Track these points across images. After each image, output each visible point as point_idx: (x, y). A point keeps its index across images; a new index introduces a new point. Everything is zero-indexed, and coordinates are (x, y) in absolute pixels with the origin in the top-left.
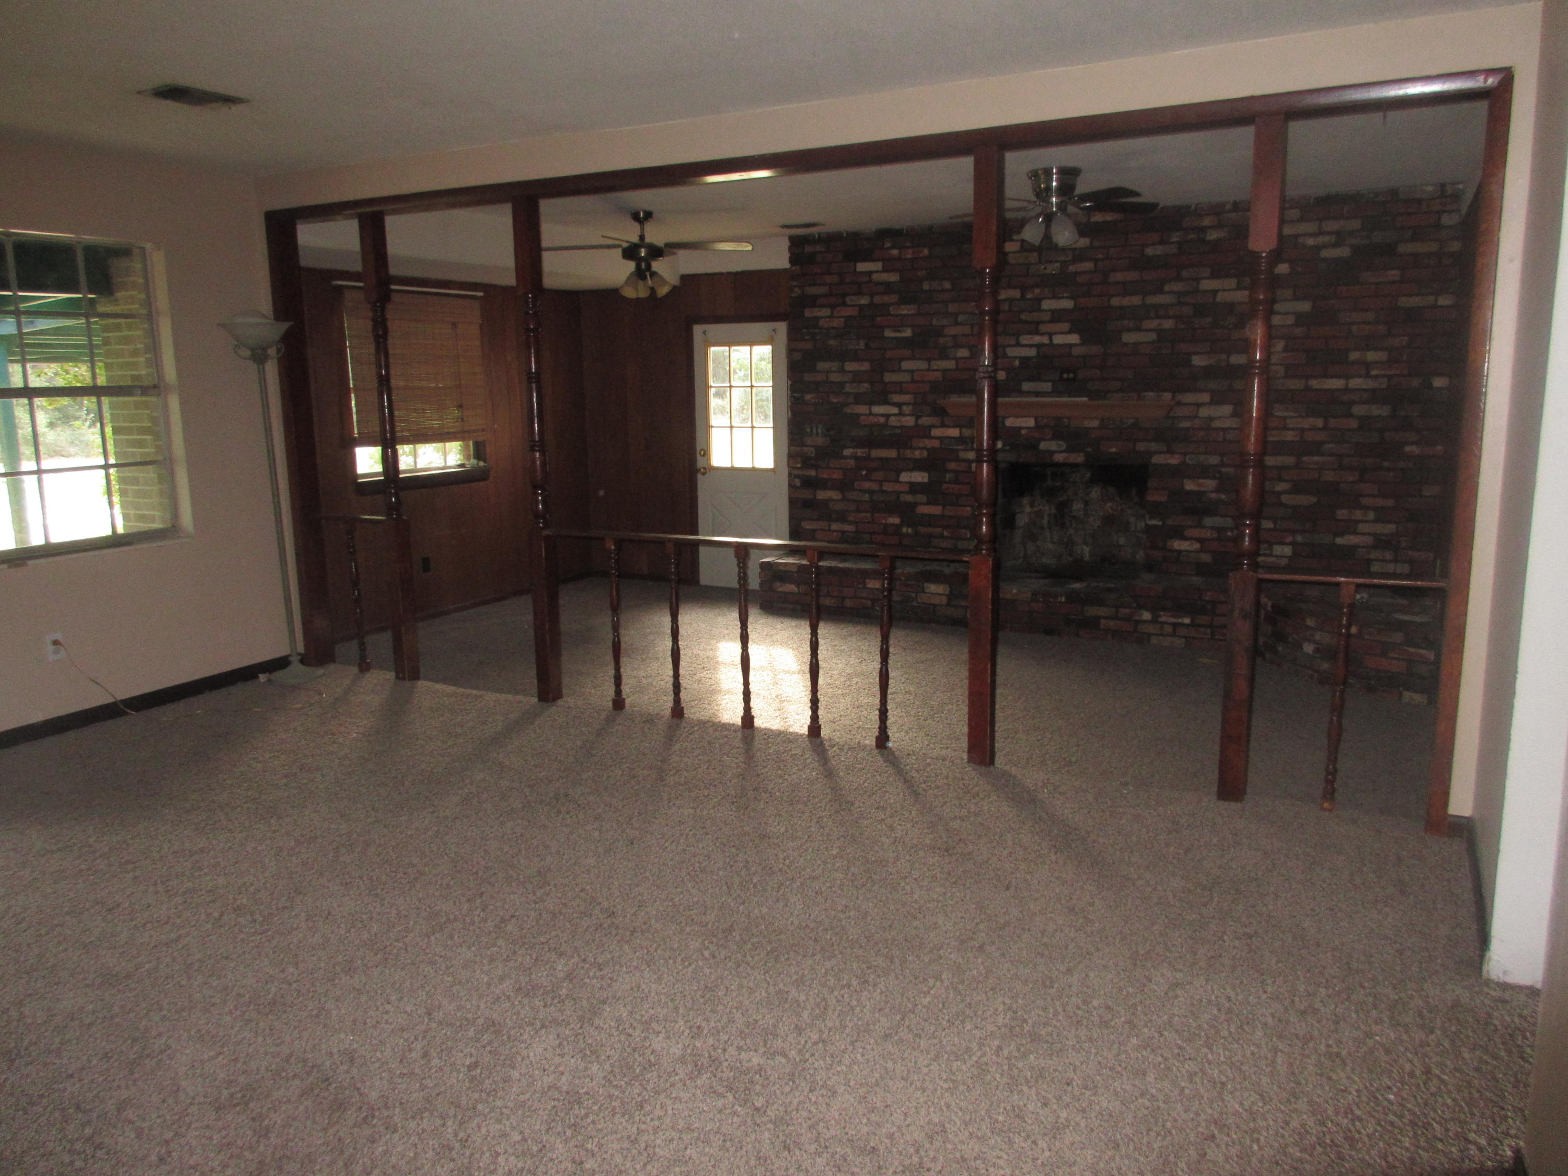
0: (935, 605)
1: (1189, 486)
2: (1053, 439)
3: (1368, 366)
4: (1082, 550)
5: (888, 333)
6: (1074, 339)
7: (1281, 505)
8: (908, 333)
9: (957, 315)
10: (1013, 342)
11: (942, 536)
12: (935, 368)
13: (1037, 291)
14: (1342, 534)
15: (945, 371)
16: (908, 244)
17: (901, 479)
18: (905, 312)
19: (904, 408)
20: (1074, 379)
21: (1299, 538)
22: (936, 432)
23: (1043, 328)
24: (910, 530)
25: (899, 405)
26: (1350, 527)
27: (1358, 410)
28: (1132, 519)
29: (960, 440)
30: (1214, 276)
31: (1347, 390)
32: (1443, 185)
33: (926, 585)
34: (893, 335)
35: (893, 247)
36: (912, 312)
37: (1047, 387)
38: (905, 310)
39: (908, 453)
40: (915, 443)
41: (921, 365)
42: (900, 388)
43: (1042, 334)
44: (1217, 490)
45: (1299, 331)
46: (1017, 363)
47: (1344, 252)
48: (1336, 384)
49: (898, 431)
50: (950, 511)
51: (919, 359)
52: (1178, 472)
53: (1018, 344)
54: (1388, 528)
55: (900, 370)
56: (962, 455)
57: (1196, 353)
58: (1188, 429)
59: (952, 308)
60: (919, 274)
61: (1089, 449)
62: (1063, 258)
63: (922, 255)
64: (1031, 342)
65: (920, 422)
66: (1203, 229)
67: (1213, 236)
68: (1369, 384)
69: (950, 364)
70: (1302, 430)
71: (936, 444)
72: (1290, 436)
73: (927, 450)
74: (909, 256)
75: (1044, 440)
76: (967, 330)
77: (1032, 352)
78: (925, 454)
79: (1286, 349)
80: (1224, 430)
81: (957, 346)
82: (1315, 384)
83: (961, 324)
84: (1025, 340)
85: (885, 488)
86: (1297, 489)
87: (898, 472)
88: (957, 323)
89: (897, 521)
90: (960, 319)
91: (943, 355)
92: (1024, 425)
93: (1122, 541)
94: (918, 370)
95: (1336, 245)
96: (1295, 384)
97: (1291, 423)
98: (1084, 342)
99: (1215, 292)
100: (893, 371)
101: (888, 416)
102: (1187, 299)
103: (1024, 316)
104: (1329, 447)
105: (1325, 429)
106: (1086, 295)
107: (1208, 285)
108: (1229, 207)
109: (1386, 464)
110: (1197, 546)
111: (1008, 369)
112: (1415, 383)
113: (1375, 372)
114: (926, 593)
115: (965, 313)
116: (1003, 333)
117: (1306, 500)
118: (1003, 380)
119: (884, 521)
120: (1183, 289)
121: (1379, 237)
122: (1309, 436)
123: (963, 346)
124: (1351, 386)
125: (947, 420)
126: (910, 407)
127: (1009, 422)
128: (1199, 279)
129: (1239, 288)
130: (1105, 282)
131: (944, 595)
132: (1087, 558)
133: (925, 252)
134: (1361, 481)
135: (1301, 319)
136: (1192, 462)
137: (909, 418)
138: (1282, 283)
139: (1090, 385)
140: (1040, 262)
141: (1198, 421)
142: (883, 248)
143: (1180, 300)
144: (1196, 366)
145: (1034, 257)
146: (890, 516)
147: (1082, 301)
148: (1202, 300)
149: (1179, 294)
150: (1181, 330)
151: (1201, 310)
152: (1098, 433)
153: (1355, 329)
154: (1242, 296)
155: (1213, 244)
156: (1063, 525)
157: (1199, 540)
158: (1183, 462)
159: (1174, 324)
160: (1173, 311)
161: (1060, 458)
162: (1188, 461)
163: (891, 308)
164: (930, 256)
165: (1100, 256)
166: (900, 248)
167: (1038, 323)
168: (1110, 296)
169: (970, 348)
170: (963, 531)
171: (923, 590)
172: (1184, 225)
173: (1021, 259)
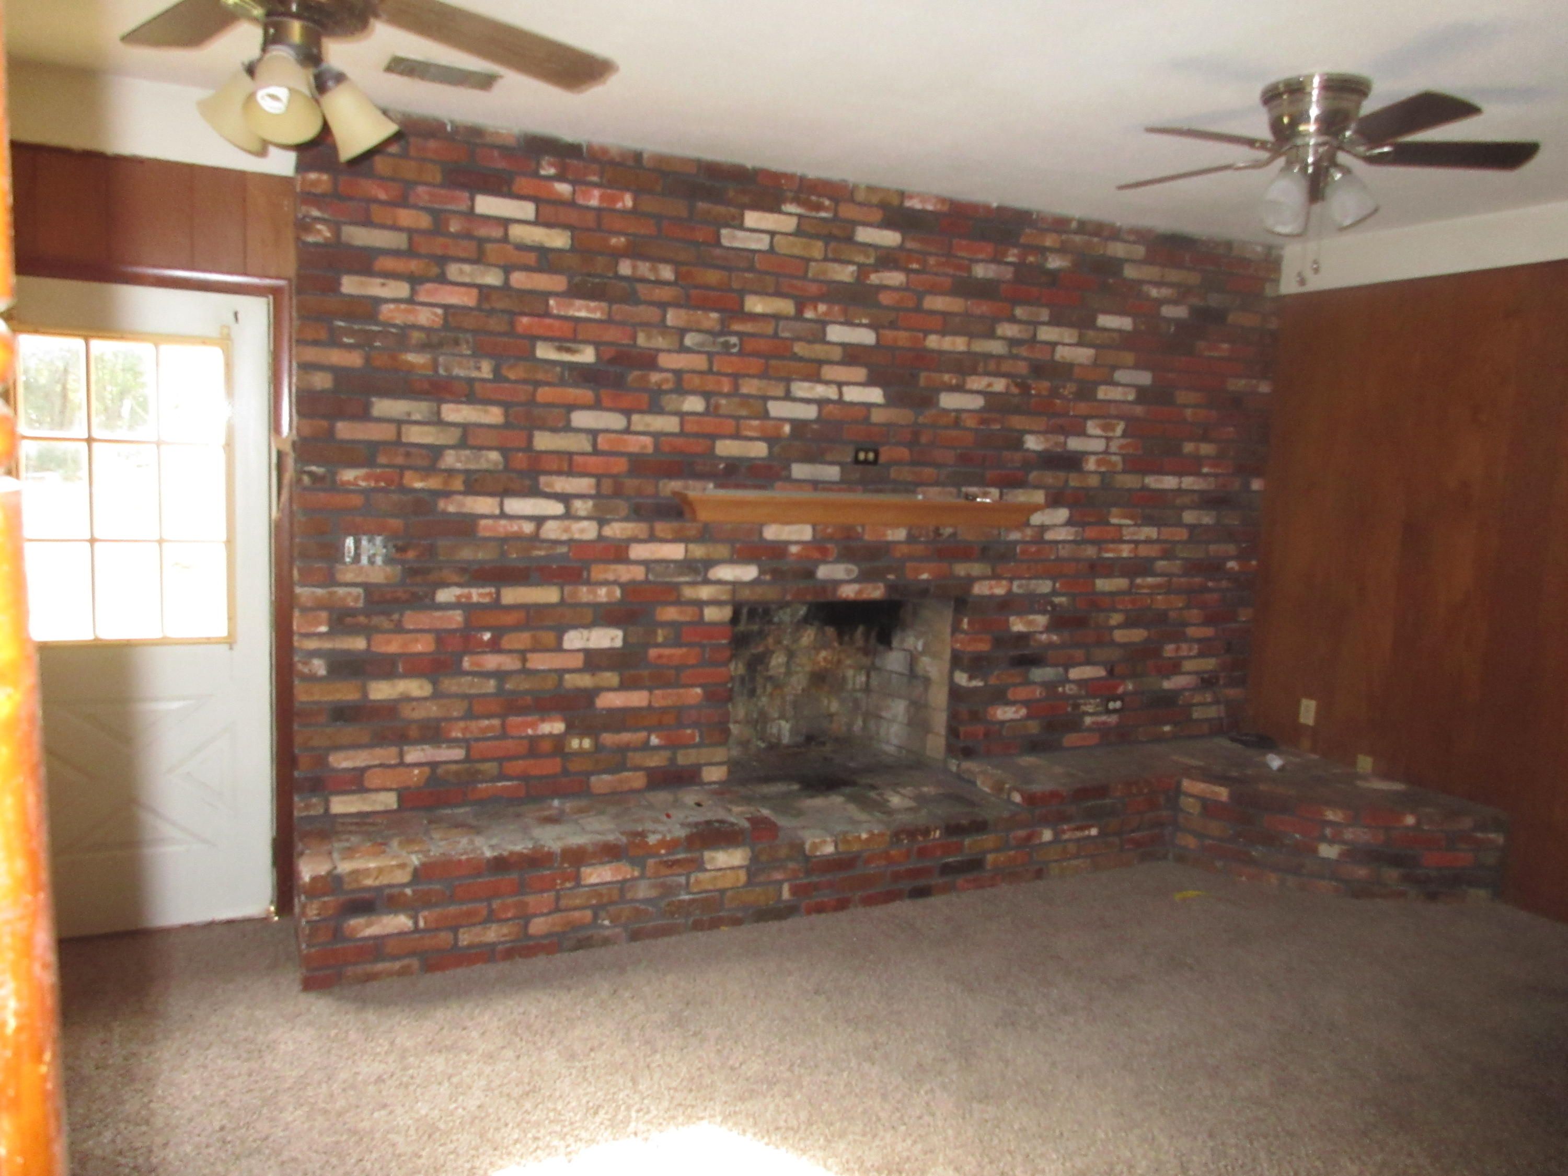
0: (723, 891)
1: (1018, 626)
2: (838, 560)
3: (1199, 460)
4: (780, 730)
5: (545, 352)
6: (875, 395)
7: (1113, 643)
8: (587, 355)
9: (682, 332)
10: (780, 392)
11: (645, 746)
12: (640, 428)
13: (822, 308)
14: (1168, 677)
15: (657, 436)
16: (595, 179)
17: (567, 645)
18: (583, 314)
19: (577, 504)
20: (875, 462)
21: (1130, 686)
23: (829, 372)
24: (587, 743)
25: (565, 498)
26: (1174, 668)
27: (1189, 517)
28: (850, 673)
29: (686, 565)
30: (1055, 321)
31: (1179, 491)
33: (707, 855)
34: (553, 355)
35: (560, 178)
36: (598, 315)
37: (832, 472)
38: (582, 310)
39: (584, 594)
40: (598, 572)
41: (615, 421)
42: (568, 465)
43: (827, 383)
44: (1049, 629)
45: (1139, 410)
46: (787, 428)
47: (1179, 312)
48: (1169, 482)
49: (564, 549)
50: (662, 698)
51: (606, 409)
52: (1007, 605)
53: (788, 397)
54: (1210, 664)
55: (567, 428)
56: (689, 593)
57: (1031, 432)
58: (1016, 543)
59: (673, 317)
60: (614, 241)
61: (891, 577)
62: (860, 259)
63: (619, 205)
64: (810, 395)
65: (608, 531)
66: (1043, 251)
67: (1055, 263)
68: (1200, 484)
69: (672, 424)
70: (1136, 543)
71: (638, 573)
72: (1126, 551)
73: (622, 586)
74: (594, 202)
75: (825, 562)
76: (700, 362)
77: (809, 412)
78: (618, 593)
79: (1125, 435)
80: (1056, 542)
81: (681, 389)
82: (1152, 482)
83: (688, 350)
84: (801, 389)
85: (530, 665)
86: (1129, 623)
87: (561, 631)
88: (683, 349)
89: (558, 727)
90: (690, 340)
91: (655, 408)
92: (794, 537)
93: (834, 706)
94: (607, 431)
95: (1175, 302)
96: (1130, 481)
97: (1127, 534)
98: (892, 401)
99: (1053, 345)
100: (554, 430)
101: (540, 520)
102: (1023, 351)
103: (799, 348)
104: (1161, 564)
105: (1157, 541)
106: (893, 325)
107: (1047, 334)
108: (1074, 225)
109: (1210, 584)
110: (1023, 712)
111: (772, 440)
112: (1237, 484)
113: (1205, 470)
114: (706, 870)
115: (699, 331)
116: (764, 375)
117: (1137, 635)
118: (762, 459)
119: (530, 732)
120: (1019, 336)
121: (1214, 300)
122: (1143, 551)
123: (693, 392)
124: (1184, 486)
125: (661, 527)
126: (590, 503)
127: (772, 533)
128: (1036, 324)
129: (1080, 344)
130: (918, 309)
131: (740, 867)
132: (786, 740)
133: (628, 201)
134: (1188, 607)
135: (1143, 394)
136: (1021, 591)
137: (585, 524)
138: (1126, 341)
139: (893, 473)
140: (826, 259)
141: (1029, 532)
142: (536, 174)
143: (1015, 351)
144: (1028, 450)
145: (817, 249)
146: (543, 720)
147: (889, 334)
148: (1039, 355)
149: (1013, 342)
150: (1014, 396)
151: (1040, 369)
152: (905, 549)
153: (1189, 412)
154: (1084, 355)
155: (1053, 275)
156: (752, 693)
157: (1026, 703)
158: (1010, 591)
159: (1008, 387)
160: (1006, 367)
161: (849, 592)
162: (1015, 589)
163: (552, 302)
164: (634, 211)
165: (915, 266)
166: (573, 183)
167: (821, 362)
168: (927, 333)
169: (707, 395)
170: (689, 731)
171: (700, 866)
172: (1022, 240)
173: (796, 247)
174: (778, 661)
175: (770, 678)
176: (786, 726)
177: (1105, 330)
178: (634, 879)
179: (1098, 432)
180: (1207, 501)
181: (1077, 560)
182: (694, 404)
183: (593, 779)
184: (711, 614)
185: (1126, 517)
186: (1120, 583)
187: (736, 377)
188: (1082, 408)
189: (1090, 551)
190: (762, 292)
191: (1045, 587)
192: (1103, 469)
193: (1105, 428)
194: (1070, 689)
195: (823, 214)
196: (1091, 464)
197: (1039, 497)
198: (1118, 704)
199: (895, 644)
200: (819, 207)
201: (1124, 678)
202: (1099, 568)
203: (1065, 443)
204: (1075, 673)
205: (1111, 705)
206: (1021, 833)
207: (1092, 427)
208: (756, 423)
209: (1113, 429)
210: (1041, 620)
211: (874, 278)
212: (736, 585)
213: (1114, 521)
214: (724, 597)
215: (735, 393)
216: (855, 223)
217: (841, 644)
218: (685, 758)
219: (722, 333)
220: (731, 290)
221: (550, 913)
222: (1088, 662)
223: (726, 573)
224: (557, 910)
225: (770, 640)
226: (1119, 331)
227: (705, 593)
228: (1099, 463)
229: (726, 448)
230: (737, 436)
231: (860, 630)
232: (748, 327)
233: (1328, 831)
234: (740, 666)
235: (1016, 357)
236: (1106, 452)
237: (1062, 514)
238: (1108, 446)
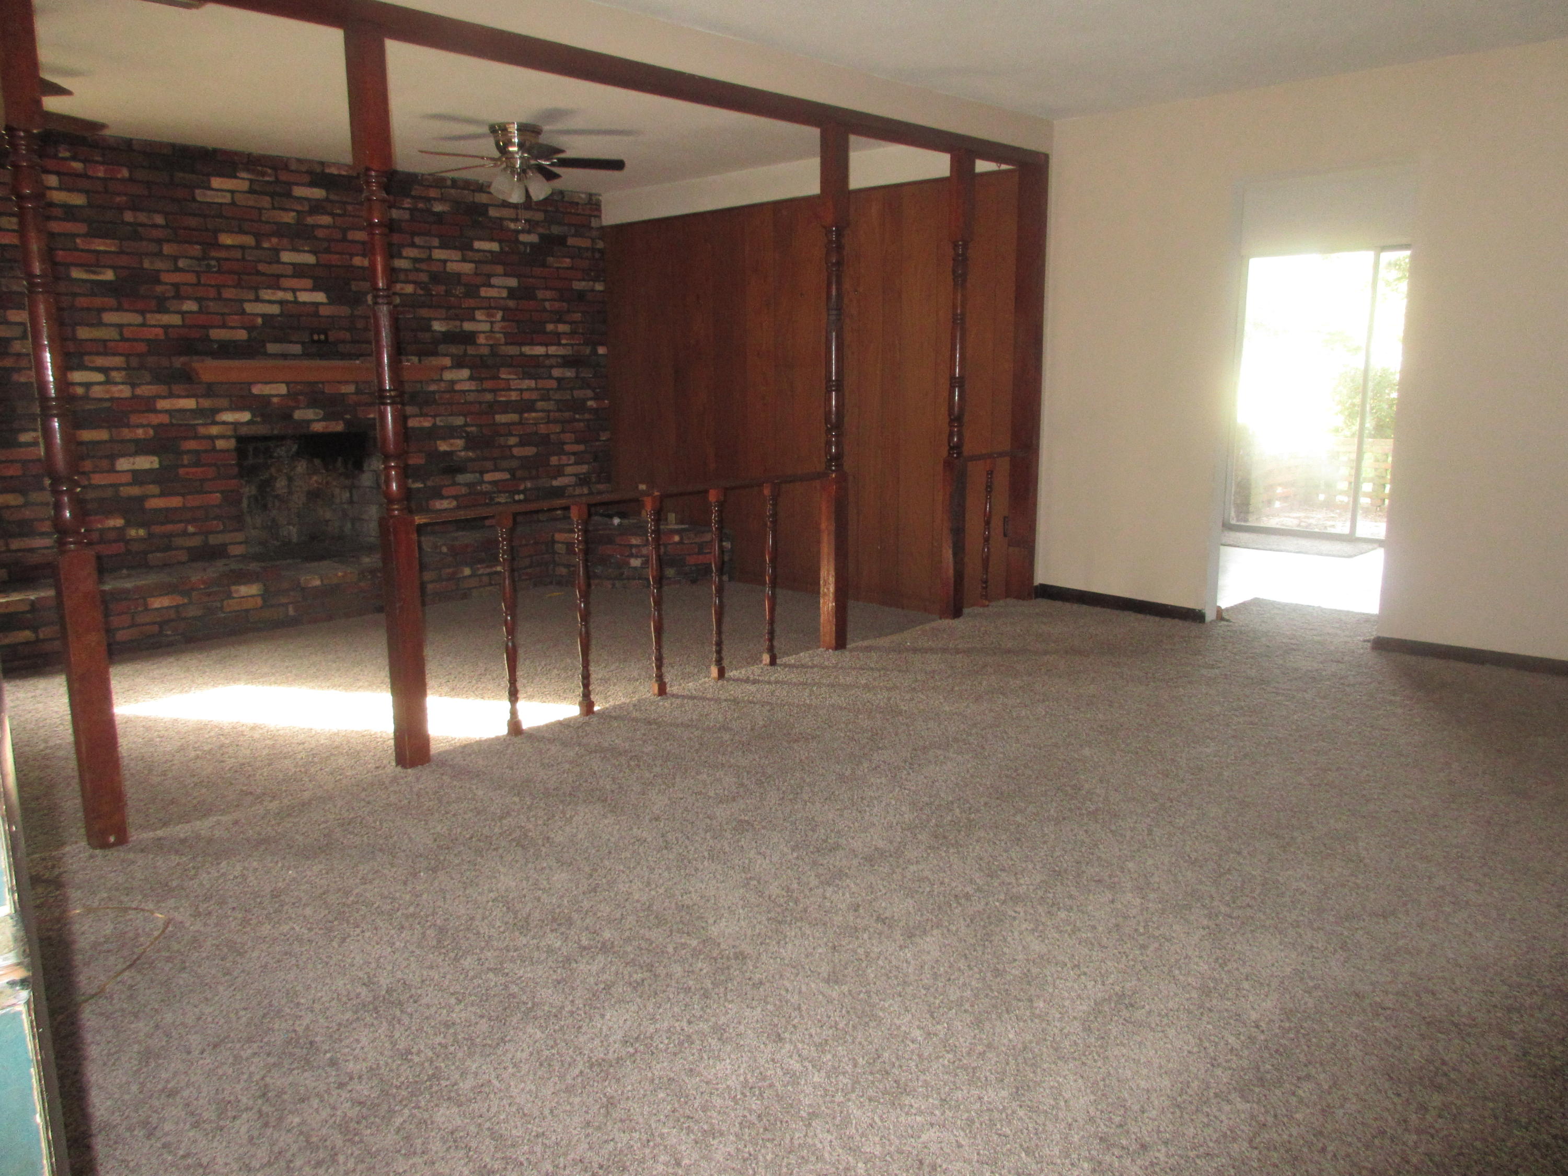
0: (247, 611)
1: (443, 447)
2: (308, 407)
3: (558, 335)
4: (289, 531)
5: (76, 274)
6: (320, 297)
7: (513, 457)
8: (109, 275)
9: (175, 259)
10: (252, 297)
11: (185, 533)
12: (153, 322)
13: (275, 240)
14: (555, 478)
15: (166, 327)
16: (99, 159)
17: (118, 468)
18: (102, 248)
19: (114, 374)
20: (326, 341)
21: (529, 485)
22: (162, 404)
23: (285, 283)
24: (142, 532)
25: (104, 370)
26: (559, 472)
27: (556, 372)
28: (337, 491)
29: (198, 412)
30: (443, 246)
31: (547, 356)
32: (591, 195)
33: (234, 588)
34: (84, 276)
35: (74, 158)
36: (113, 249)
37: (297, 349)
38: (100, 245)
39: (126, 433)
40: (134, 419)
41: (136, 319)
42: (104, 348)
43: (285, 290)
44: (466, 448)
45: (511, 304)
46: (260, 320)
47: (533, 238)
48: (540, 350)
49: (108, 404)
50: (194, 501)
51: (127, 311)
52: (433, 434)
53: (257, 299)
54: (584, 468)
55: (100, 324)
56: (202, 431)
57: (436, 319)
58: (434, 392)
59: (167, 249)
60: (118, 199)
61: (348, 417)
62: (299, 208)
63: (119, 176)
64: (273, 298)
65: (139, 391)
66: (428, 200)
67: (438, 208)
68: (561, 351)
69: (176, 320)
70: (521, 390)
71: (165, 419)
72: (514, 396)
73: (153, 427)
74: (101, 175)
75: (298, 408)
76: (191, 278)
77: (275, 309)
78: (151, 432)
79: (503, 319)
80: (464, 392)
81: (178, 296)
82: (527, 350)
83: (181, 270)
84: (266, 294)
85: (96, 481)
86: (521, 444)
87: (113, 458)
88: (177, 269)
89: (119, 522)
90: (181, 264)
91: (162, 309)
92: (273, 392)
93: (328, 515)
94: (130, 325)
95: (529, 232)
96: (512, 350)
97: (514, 385)
98: (332, 301)
99: (445, 262)
100: (91, 325)
101: (88, 385)
102: (423, 266)
103: (261, 267)
104: (540, 405)
105: (537, 389)
106: (327, 251)
107: (438, 254)
108: (449, 183)
109: (577, 416)
110: (454, 503)
111: (250, 329)
112: (588, 351)
113: (564, 342)
114: (234, 598)
115: (186, 257)
116: (238, 285)
117: (530, 451)
118: (244, 341)
119: (99, 526)
120: (418, 256)
121: (556, 230)
122: (526, 396)
123: (189, 298)
124: (550, 352)
125: (176, 389)
126: (124, 373)
127: (256, 390)
128: (430, 248)
129: (464, 260)
130: (344, 239)
131: (258, 595)
132: (295, 540)
133: (125, 173)
134: (563, 431)
135: (512, 293)
136: (442, 424)
137: (121, 387)
138: (495, 259)
139: (341, 348)
140: (274, 208)
141: (443, 385)
142: (55, 156)
143: (417, 266)
144: (435, 331)
145: (266, 202)
146: (107, 518)
147: (325, 258)
148: (434, 268)
149: (415, 260)
150: (420, 295)
151: (435, 278)
152: (355, 398)
153: (547, 305)
154: (468, 268)
155: (439, 215)
156: (265, 507)
157: (455, 497)
158: (434, 424)
159: (415, 289)
160: (412, 277)
161: (318, 427)
162: (438, 423)
163: (78, 241)
164: (131, 180)
165: (338, 211)
166: (84, 161)
167: (279, 276)
168: (352, 255)
169: (198, 300)
170: (215, 522)
171: (229, 596)
172: (413, 193)
173: (251, 201)
174: (281, 485)
175: (277, 496)
176: (293, 530)
177: (478, 251)
178: (184, 605)
179: (483, 318)
180: (567, 362)
181: (480, 403)
182: (190, 306)
183: (150, 556)
184: (220, 444)
185: (510, 374)
186: (514, 417)
187: (219, 287)
188: (469, 303)
189: (489, 397)
190: (230, 231)
191: (459, 421)
192: (491, 342)
193: (489, 315)
194: (486, 488)
195: (267, 179)
196: (481, 340)
197: (447, 361)
198: (522, 497)
199: (365, 468)
200: (263, 174)
201: (524, 479)
202: (494, 407)
203: (461, 326)
204: (488, 477)
205: (517, 497)
206: (450, 570)
207: (479, 315)
208: (236, 317)
209: (493, 316)
210: (460, 443)
211: (310, 220)
212: (236, 425)
213: (503, 376)
214: (229, 433)
215: (219, 298)
216: (290, 184)
217: (327, 470)
218: (213, 540)
219: (204, 258)
220: (207, 230)
221: (128, 627)
222: (496, 469)
223: (228, 417)
224: (133, 625)
225: (273, 470)
226: (491, 252)
227: (214, 430)
228: (486, 338)
229: (217, 334)
230: (224, 326)
231: (340, 459)
232: (223, 254)
233: (634, 551)
234: (253, 488)
235: (417, 270)
236: (491, 331)
237: (465, 373)
238: (492, 327)
